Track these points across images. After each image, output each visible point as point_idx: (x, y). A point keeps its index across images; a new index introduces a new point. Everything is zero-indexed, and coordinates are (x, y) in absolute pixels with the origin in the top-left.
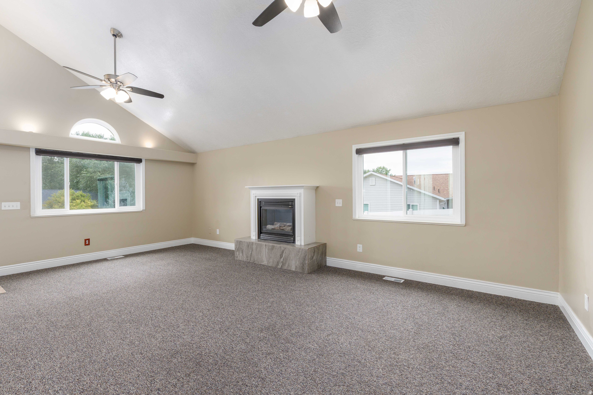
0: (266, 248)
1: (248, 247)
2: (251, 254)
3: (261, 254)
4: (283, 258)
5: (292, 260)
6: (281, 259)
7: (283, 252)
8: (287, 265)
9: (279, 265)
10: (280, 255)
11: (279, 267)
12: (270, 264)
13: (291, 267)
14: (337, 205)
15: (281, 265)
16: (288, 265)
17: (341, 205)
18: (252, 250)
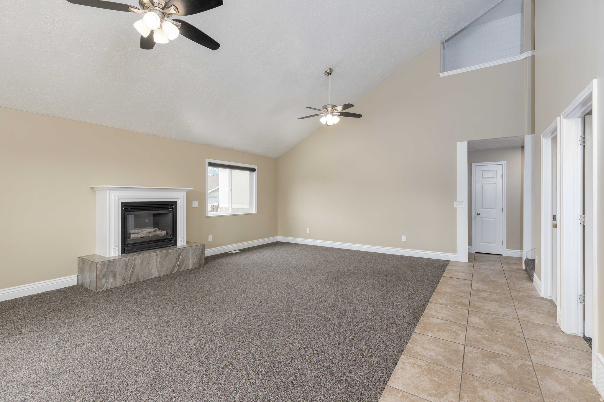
0: (157, 257)
1: (127, 266)
2: (132, 272)
3: (149, 267)
4: (179, 261)
5: (189, 259)
6: (177, 263)
7: (179, 255)
8: (184, 266)
9: (175, 269)
10: (176, 259)
11: (175, 271)
12: (163, 273)
13: (189, 265)
14: (193, 206)
15: (177, 269)
16: (186, 266)
17: (197, 206)
18: (134, 267)
